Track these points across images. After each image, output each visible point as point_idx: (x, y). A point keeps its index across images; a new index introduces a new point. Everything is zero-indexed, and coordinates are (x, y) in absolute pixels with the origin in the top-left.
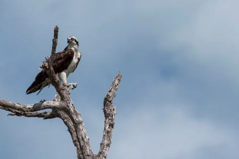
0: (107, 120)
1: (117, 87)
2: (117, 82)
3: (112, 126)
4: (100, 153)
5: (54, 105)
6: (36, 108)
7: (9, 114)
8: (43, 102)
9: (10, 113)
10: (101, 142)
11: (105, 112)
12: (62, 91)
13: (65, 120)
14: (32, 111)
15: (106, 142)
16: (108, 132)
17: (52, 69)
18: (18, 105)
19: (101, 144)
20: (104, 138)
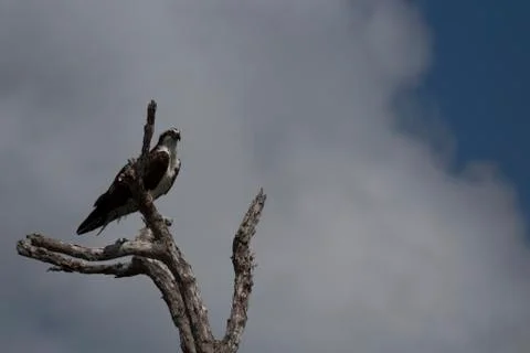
0: (240, 278)
1: (258, 217)
2: (257, 208)
3: (248, 287)
4: (228, 337)
5: (142, 249)
6: (110, 253)
7: (51, 269)
8: (122, 243)
9: (52, 266)
10: (229, 317)
11: (235, 262)
12: (157, 224)
13: (158, 279)
14: (100, 260)
15: (238, 317)
16: (242, 300)
17: (141, 181)
18: (75, 248)
19: (229, 321)
20: (234, 311)
